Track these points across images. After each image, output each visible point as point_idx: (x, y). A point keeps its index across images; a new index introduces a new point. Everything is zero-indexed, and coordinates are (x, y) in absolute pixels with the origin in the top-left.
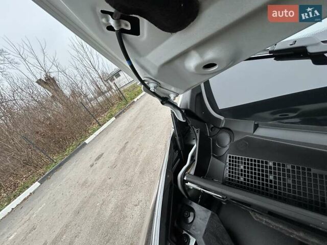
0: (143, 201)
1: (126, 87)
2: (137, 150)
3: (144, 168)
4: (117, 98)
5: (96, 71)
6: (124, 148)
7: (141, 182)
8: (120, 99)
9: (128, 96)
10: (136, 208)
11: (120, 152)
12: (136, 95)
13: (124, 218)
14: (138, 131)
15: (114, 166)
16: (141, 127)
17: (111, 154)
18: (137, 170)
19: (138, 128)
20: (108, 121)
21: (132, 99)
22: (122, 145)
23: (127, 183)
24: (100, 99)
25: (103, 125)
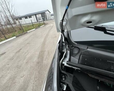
0: (26, 75)
1: (24, 25)
2: (26, 53)
3: (28, 61)
4: (19, 28)
5: (10, 12)
6: (19, 51)
7: (26, 67)
8: (20, 29)
9: (25, 29)
10: (22, 78)
11: (17, 52)
12: (29, 30)
13: (14, 83)
14: (27, 45)
15: (12, 59)
16: (29, 43)
17: (11, 53)
18: (25, 61)
19: (28, 43)
20: (11, 37)
21: (26, 31)
22: (18, 50)
23: (18, 67)
24: (8, 26)
25: (8, 39)
